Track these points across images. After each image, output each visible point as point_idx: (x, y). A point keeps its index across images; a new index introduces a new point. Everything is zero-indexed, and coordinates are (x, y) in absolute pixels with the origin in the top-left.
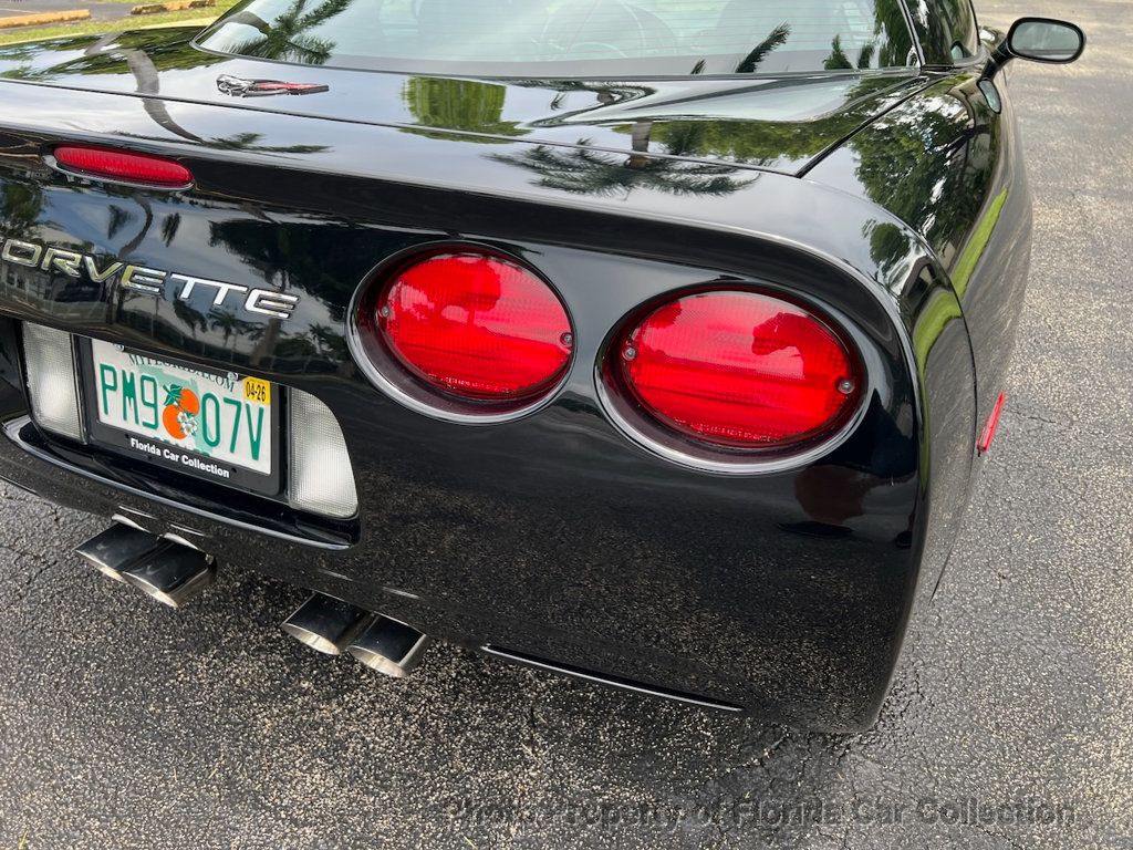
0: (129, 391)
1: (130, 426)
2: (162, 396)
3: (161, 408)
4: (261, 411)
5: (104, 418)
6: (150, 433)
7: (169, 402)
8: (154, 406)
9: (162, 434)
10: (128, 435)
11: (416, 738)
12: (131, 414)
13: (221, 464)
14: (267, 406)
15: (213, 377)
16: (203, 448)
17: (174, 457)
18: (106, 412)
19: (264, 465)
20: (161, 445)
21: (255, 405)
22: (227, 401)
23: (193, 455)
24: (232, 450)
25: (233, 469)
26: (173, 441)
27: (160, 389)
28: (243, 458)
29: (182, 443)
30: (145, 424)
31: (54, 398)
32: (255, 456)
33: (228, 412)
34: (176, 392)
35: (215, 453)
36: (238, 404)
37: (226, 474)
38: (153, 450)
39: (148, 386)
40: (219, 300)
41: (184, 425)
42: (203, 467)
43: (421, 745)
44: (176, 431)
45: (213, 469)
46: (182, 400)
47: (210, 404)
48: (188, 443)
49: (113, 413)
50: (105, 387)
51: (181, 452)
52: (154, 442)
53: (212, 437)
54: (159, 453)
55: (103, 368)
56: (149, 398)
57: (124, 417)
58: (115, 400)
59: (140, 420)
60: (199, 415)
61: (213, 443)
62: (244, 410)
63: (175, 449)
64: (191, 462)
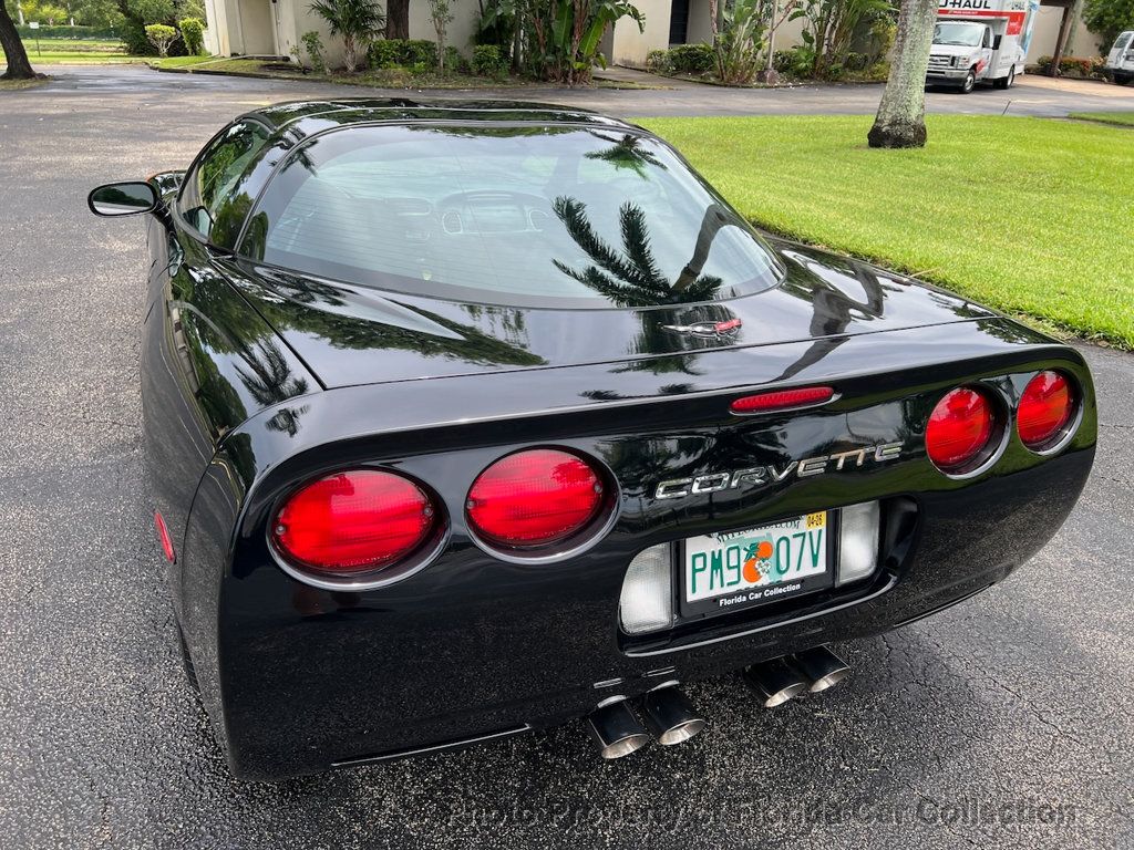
0: (717, 564)
1: (718, 591)
2: (744, 554)
3: (743, 564)
4: (820, 531)
5: (691, 597)
6: (733, 589)
7: (748, 557)
8: (738, 567)
9: (744, 584)
10: (715, 600)
11: (773, 752)
12: (717, 581)
13: (793, 582)
14: (823, 527)
15: (784, 525)
16: (778, 578)
17: (757, 596)
18: (694, 591)
19: (821, 568)
20: (746, 592)
21: (815, 529)
22: (795, 536)
23: (771, 587)
24: (799, 568)
25: (802, 581)
26: (752, 585)
27: (742, 552)
28: (808, 570)
29: (759, 583)
30: (729, 584)
32: (815, 564)
33: (796, 544)
34: (754, 547)
35: (785, 577)
36: (803, 535)
37: (798, 586)
38: (740, 599)
39: (733, 553)
40: (860, 462)
41: (760, 570)
42: (780, 591)
43: (781, 752)
44: (753, 575)
45: (790, 588)
46: (758, 551)
47: (783, 543)
48: (764, 580)
49: (701, 588)
50: (695, 571)
51: (761, 589)
52: (739, 593)
53: (783, 567)
54: (745, 599)
55: (695, 557)
56: (733, 563)
57: (711, 588)
58: (703, 578)
59: (726, 582)
60: (774, 557)
61: (784, 572)
62: (807, 537)
63: (756, 590)
64: (772, 592)
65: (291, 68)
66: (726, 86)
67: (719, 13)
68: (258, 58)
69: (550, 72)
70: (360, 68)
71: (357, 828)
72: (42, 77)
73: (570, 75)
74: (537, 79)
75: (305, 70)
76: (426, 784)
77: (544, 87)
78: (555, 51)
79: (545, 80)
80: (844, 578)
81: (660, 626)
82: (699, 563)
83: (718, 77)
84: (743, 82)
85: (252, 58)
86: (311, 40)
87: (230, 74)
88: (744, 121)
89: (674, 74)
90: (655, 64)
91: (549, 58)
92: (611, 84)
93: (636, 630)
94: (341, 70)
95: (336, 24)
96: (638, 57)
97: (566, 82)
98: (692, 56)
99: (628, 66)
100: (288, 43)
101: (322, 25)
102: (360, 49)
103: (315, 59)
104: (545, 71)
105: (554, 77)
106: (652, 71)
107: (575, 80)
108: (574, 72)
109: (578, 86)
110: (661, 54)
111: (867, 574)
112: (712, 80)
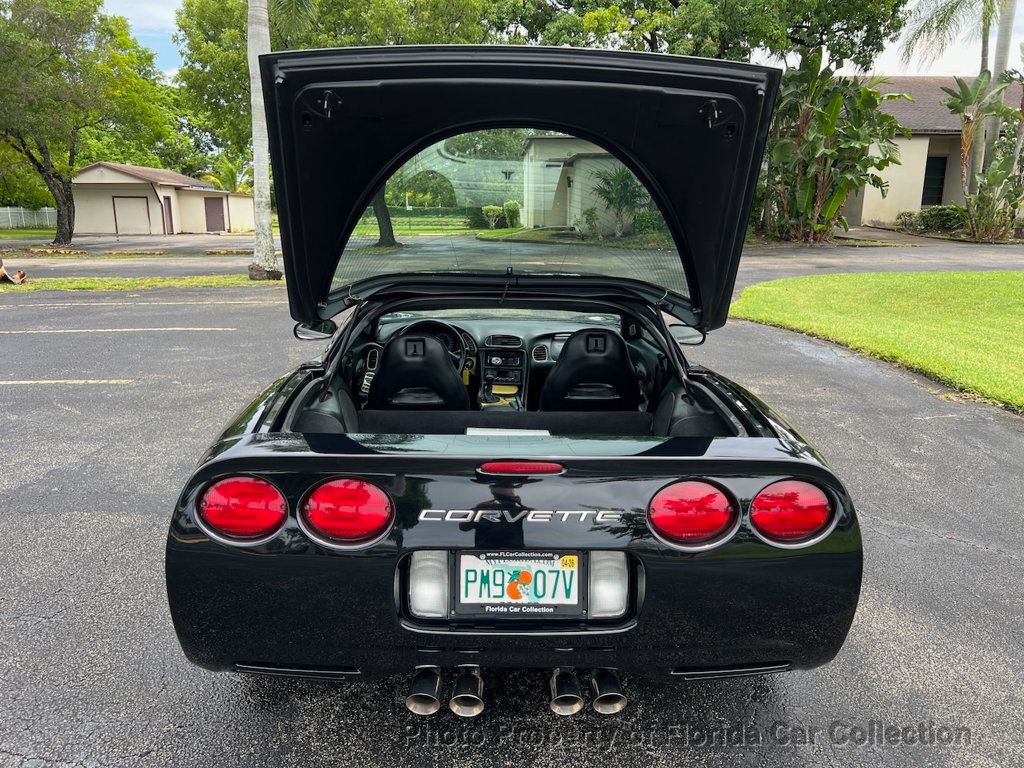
0: (485, 580)
1: (485, 600)
2: (507, 578)
3: (506, 585)
4: (572, 572)
5: (464, 600)
6: (498, 601)
7: (512, 580)
8: (503, 585)
9: (507, 599)
10: (483, 606)
12: (485, 593)
13: (548, 606)
14: (575, 569)
15: (542, 561)
16: (535, 600)
17: (517, 610)
18: (467, 596)
19: (574, 600)
20: (508, 605)
21: (568, 570)
22: (550, 571)
23: (529, 605)
24: (553, 597)
25: (555, 607)
26: (514, 601)
27: (506, 575)
28: (560, 599)
29: (519, 601)
30: (495, 597)
31: (427, 596)
32: (568, 595)
33: (551, 578)
34: (516, 573)
35: (542, 601)
36: (558, 572)
37: (551, 610)
38: (502, 609)
39: (499, 575)
40: (582, 519)
41: (521, 591)
42: (536, 610)
44: (515, 594)
45: (544, 610)
46: (521, 577)
47: (540, 575)
48: (524, 600)
49: (471, 595)
50: (467, 581)
51: (521, 606)
52: (502, 605)
53: (540, 593)
54: (506, 610)
55: (467, 571)
56: (498, 581)
57: (480, 596)
58: (474, 588)
59: (492, 595)
60: (532, 583)
61: (540, 597)
62: (561, 574)
63: (516, 605)
64: (528, 610)
65: (573, 236)
66: (977, 242)
67: (973, 178)
68: (552, 229)
69: (792, 233)
70: (625, 235)
71: (284, 736)
72: (400, 245)
73: (811, 235)
74: (780, 240)
75: (583, 237)
76: (340, 724)
77: (786, 245)
78: (798, 215)
79: (788, 240)
80: (596, 613)
81: (440, 615)
82: (471, 576)
83: (969, 234)
84: (997, 239)
85: (547, 229)
86: (590, 214)
87: (528, 241)
88: (975, 276)
89: (922, 232)
90: (904, 224)
91: (792, 221)
92: (852, 242)
93: (419, 614)
94: (610, 236)
95: (610, 201)
96: (888, 217)
97: (807, 241)
98: (943, 215)
99: (877, 226)
100: (575, 216)
101: (600, 203)
102: (627, 219)
103: (592, 227)
104: (788, 232)
105: (796, 237)
106: (899, 230)
107: (815, 240)
108: (815, 233)
109: (817, 245)
110: (910, 215)
111: (618, 614)
112: (963, 237)
